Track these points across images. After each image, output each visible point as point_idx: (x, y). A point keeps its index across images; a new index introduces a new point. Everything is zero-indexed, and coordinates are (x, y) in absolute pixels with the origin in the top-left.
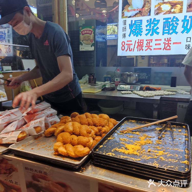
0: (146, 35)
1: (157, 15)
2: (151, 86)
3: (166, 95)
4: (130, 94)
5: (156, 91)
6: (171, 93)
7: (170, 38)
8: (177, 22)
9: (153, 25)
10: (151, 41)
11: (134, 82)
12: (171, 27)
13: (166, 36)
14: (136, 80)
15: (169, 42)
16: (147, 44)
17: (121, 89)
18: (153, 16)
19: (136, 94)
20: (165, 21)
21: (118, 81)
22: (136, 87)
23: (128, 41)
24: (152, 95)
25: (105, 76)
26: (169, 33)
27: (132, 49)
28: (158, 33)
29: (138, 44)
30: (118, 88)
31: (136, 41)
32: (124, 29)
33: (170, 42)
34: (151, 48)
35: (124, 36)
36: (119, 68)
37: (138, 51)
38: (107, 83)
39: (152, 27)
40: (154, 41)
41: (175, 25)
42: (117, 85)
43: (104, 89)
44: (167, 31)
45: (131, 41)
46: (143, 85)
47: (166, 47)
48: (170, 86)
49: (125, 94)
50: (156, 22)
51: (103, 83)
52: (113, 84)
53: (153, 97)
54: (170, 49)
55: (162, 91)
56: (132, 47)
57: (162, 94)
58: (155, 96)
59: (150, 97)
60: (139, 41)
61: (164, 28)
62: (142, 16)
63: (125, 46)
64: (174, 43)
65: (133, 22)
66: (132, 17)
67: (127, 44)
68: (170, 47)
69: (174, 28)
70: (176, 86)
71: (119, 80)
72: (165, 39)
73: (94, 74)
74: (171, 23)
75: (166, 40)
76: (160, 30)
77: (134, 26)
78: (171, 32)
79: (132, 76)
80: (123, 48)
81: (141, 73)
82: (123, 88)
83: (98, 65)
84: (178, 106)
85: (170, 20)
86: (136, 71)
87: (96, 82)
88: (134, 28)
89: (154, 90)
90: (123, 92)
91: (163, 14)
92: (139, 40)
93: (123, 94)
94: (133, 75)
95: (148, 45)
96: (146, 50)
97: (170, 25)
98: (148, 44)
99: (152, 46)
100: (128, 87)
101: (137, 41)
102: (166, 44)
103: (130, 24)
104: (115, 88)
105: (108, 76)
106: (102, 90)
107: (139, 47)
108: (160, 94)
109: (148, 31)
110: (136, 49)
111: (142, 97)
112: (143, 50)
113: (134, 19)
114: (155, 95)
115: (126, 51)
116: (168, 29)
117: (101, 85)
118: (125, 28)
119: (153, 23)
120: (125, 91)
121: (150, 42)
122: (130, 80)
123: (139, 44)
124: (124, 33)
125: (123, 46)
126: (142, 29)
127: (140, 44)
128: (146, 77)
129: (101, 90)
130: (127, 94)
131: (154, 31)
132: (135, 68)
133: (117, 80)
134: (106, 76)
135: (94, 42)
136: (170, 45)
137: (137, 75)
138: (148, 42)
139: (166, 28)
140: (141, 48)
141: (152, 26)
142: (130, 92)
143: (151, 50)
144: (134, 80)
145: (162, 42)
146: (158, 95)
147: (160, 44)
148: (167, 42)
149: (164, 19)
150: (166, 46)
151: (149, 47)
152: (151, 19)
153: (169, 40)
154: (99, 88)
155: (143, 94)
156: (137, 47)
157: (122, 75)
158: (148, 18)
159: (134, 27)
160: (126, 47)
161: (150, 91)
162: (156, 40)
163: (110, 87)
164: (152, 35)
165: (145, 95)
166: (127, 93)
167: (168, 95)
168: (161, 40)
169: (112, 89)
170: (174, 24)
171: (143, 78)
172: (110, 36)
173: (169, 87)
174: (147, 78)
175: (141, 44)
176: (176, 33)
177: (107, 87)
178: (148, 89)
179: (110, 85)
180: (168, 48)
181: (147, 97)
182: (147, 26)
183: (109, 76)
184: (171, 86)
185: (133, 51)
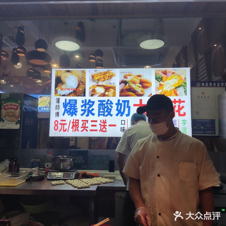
0: (82, 115)
1: (92, 96)
2: (89, 172)
3: (104, 183)
4: (62, 184)
5: (93, 178)
6: (108, 180)
7: (106, 120)
8: (111, 105)
9: (88, 106)
10: (86, 122)
11: (69, 168)
12: (106, 109)
13: (102, 118)
14: (71, 165)
15: (104, 124)
16: (82, 125)
17: (52, 178)
18: (88, 97)
19: (69, 184)
20: (100, 103)
21: (49, 167)
22: (70, 174)
23: (61, 121)
24: (87, 185)
25: (33, 160)
26: (104, 115)
27: (66, 129)
28: (93, 114)
30: (48, 177)
31: (70, 121)
32: (58, 107)
33: (105, 124)
34: (87, 129)
35: (57, 114)
36: (51, 150)
37: (73, 131)
38: (34, 171)
39: (87, 108)
40: (89, 122)
41: (110, 108)
42: (47, 173)
43: (30, 179)
44: (103, 113)
45: (65, 121)
46: (80, 171)
47: (103, 129)
48: (108, 171)
49: (56, 185)
50: (91, 104)
51: (29, 170)
52: (42, 170)
53: (89, 187)
54: (106, 131)
55: (100, 178)
56: (66, 127)
57: (99, 182)
58: (91, 186)
59: (85, 187)
60: (75, 121)
61: (99, 109)
62: (77, 96)
63: (59, 125)
64: (110, 125)
65: (68, 101)
66: (66, 96)
67: (60, 124)
68: (106, 129)
69: (109, 111)
70: (115, 171)
71: (50, 165)
72: (101, 121)
73: (18, 159)
74: (106, 105)
75: (102, 121)
76: (96, 111)
77: (69, 105)
78: (106, 114)
79: (66, 161)
80: (56, 127)
81: (77, 157)
82: (55, 176)
83: (24, 147)
84: (116, 196)
85: (104, 103)
86: (70, 155)
87: (20, 169)
88: (68, 107)
89: (91, 177)
90: (53, 183)
91: (98, 96)
92: (74, 120)
93: (53, 185)
94: (67, 160)
95: (84, 126)
96: (82, 131)
97: (105, 107)
98: (84, 125)
99: (87, 127)
100: (60, 174)
101: (72, 121)
102: (103, 126)
103: (63, 103)
104: (44, 177)
105: (36, 160)
106: (27, 180)
107: (74, 128)
108: (97, 182)
109: (83, 112)
110: (71, 129)
111: (76, 189)
112: (78, 131)
113: (68, 98)
114: (92, 185)
115: (60, 131)
116: (103, 111)
117: (26, 173)
118: (58, 106)
119: (88, 104)
120: (56, 180)
121: (85, 123)
122: (63, 166)
123: (74, 124)
124: (57, 111)
125: (56, 125)
126: (77, 109)
127: (75, 124)
128: (82, 161)
129: (25, 180)
130: (59, 184)
131: (90, 112)
132: (70, 151)
133: (48, 165)
134: (34, 160)
135: (19, 119)
136: (105, 127)
137: (71, 160)
138: (84, 122)
139: (102, 110)
140: (76, 129)
141: (88, 107)
142: (63, 182)
143: (87, 131)
144: (68, 166)
145: (98, 124)
146: (95, 185)
147: (95, 126)
148: (103, 124)
149: (99, 101)
150: (102, 128)
151: (85, 128)
152: (86, 100)
153: (105, 122)
154: (23, 179)
155: (78, 184)
156: (72, 127)
157: (54, 160)
158: (83, 98)
159: (68, 106)
160: (60, 126)
161: (86, 179)
162: (92, 121)
163: (38, 175)
164: (87, 115)
165: (79, 186)
166: (58, 183)
167: (106, 183)
168: (96, 121)
169: (41, 179)
170: (109, 106)
171: (79, 162)
172: (45, 109)
174: (83, 162)
175: (77, 124)
176: (111, 115)
177: (34, 175)
178: (85, 176)
179: (38, 173)
180: (104, 130)
181: (82, 188)
182: (82, 106)
183: (38, 160)
184: (110, 172)
185: (68, 131)
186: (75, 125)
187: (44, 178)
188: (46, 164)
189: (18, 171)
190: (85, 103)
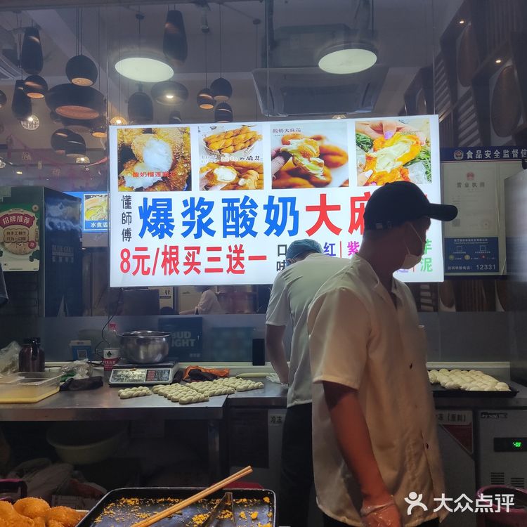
0: (185, 234)
1: (207, 189)
2: (205, 366)
3: (241, 391)
4: (145, 395)
5: (215, 380)
6: (250, 384)
7: (241, 246)
8: (253, 209)
9: (199, 213)
10: (196, 251)
11: (158, 358)
12: (241, 220)
13: (232, 241)
14: (162, 351)
15: (238, 255)
16: (187, 258)
17: (120, 382)
18: (197, 192)
19: (161, 394)
20: (226, 205)
21: (112, 357)
22: (162, 373)
23: (137, 249)
24: (203, 396)
25: (74, 343)
26: (236, 234)
27: (149, 269)
28: (212, 233)
29: (165, 257)
30: (112, 381)
31: (158, 249)
32: (127, 218)
33: (241, 255)
34: (197, 267)
35: (127, 234)
36: (115, 320)
37: (165, 274)
38: (78, 366)
39: (196, 218)
40: (203, 250)
41: (251, 216)
42: (108, 371)
43: (69, 386)
44: (234, 230)
45: (145, 249)
46: (186, 366)
47: (235, 266)
48: (252, 363)
49: (131, 397)
50: (206, 207)
51: (67, 365)
52: (98, 365)
53: (207, 401)
54: (242, 272)
55: (231, 380)
56: (149, 264)
57: (230, 388)
58: (210, 399)
59: (198, 401)
60: (168, 250)
61: (225, 221)
62: (171, 190)
63: (131, 260)
64: (251, 258)
65: (150, 203)
66: (146, 190)
67: (135, 257)
68: (242, 266)
69: (248, 223)
70: (266, 363)
71: (115, 352)
72: (230, 248)
73: (39, 340)
74: (240, 211)
75: (233, 249)
76: (217, 226)
77: (152, 212)
78: (242, 230)
79: (152, 342)
80: (125, 265)
81: (178, 333)
82: (127, 376)
83: (52, 312)
84: (270, 419)
85: (236, 205)
86: (162, 328)
87: (46, 363)
88: (151, 217)
89: (211, 377)
90: (124, 392)
91: (222, 189)
92: (166, 246)
93: (123, 398)
94: (154, 340)
95: (191, 261)
96: (186, 273)
97: (239, 216)
98: (191, 258)
99: (199, 264)
100: (139, 374)
101: (162, 250)
102: (234, 259)
103: (140, 208)
104: (103, 380)
105: (82, 343)
106: (62, 389)
107: (168, 265)
108: (225, 389)
109: (188, 227)
110: (160, 269)
111: (177, 405)
112: (177, 272)
113: (151, 196)
114: (213, 395)
115: (135, 273)
116: (234, 223)
117: (60, 371)
118: (129, 216)
119: (198, 209)
120: (130, 386)
121: (194, 253)
122: (146, 354)
123: (168, 256)
124: (126, 226)
125: (125, 260)
126: (172, 220)
127: (170, 256)
128: (190, 343)
129: (58, 389)
130: (138, 396)
131: (204, 228)
132: (160, 320)
133: (109, 354)
134: (78, 343)
135: (38, 248)
136: (241, 261)
137: (164, 339)
138: (191, 252)
139: (231, 223)
140: (173, 267)
141: (198, 216)
142: (145, 390)
143: (198, 271)
144: (157, 354)
145: (222, 254)
146: (220, 394)
147: (218, 259)
148: (235, 255)
149: (224, 201)
150: (233, 265)
151: (192, 265)
152: (193, 199)
153: (239, 250)
154: (53, 385)
155: (181, 394)
156: (164, 265)
157: (123, 341)
158: (186, 195)
159: (151, 215)
160: (134, 263)
161: (200, 383)
162: (209, 249)
163: (87, 377)
164: (198, 236)
165: (184, 399)
166: (135, 393)
167: (246, 390)
168: (219, 249)
169: (94, 385)
170: (248, 213)
171: (183, 345)
172: (99, 225)
173: (248, 365)
174: (192, 345)
175: (174, 256)
176: (254, 234)
177: (78, 377)
178: (198, 376)
179: (87, 372)
180: (239, 268)
181: (190, 402)
182: (184, 214)
183: (87, 343)
184: (254, 365)
185: (153, 274)
186: (170, 258)
187: (102, 383)
188: (106, 351)
189: (41, 368)
190: (191, 208)
